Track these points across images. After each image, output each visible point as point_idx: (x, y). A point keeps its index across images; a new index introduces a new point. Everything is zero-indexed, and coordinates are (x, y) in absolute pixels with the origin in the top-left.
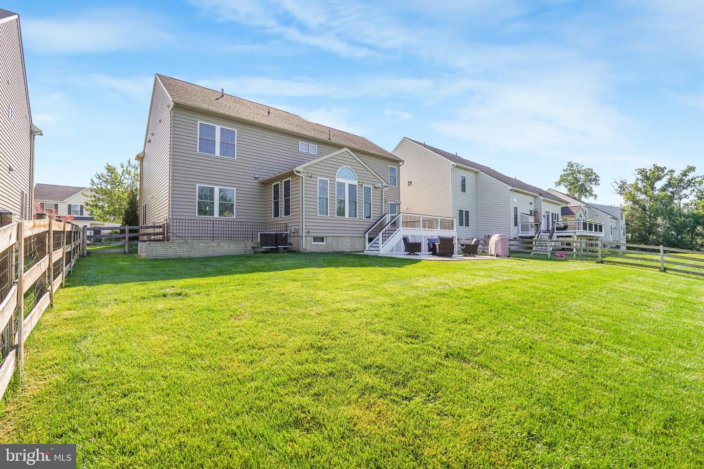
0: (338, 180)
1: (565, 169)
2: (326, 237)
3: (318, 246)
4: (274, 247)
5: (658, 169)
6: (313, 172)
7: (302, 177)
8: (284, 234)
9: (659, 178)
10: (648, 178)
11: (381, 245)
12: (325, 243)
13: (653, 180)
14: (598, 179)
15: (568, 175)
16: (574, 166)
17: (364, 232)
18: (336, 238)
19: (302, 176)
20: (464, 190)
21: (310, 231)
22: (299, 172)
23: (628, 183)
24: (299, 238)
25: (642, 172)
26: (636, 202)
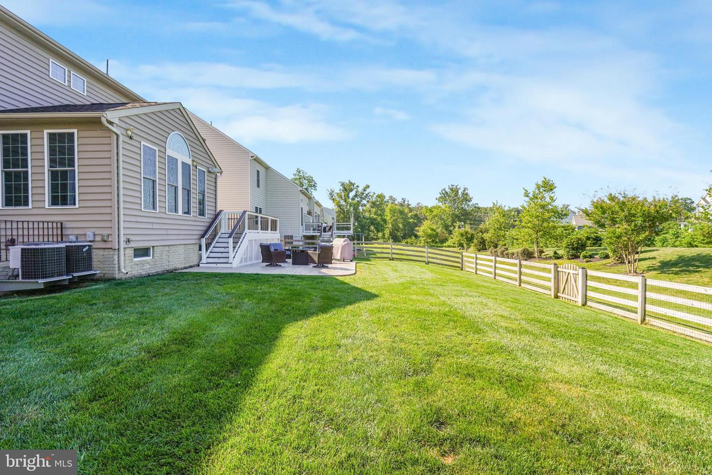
0: (169, 152)
1: (295, 173)
2: (153, 247)
3: (142, 264)
4: (65, 277)
5: (351, 184)
6: (135, 131)
7: (117, 135)
8: (85, 246)
9: (351, 190)
10: (346, 190)
11: (231, 255)
12: (151, 258)
13: (348, 191)
14: (316, 185)
15: (296, 179)
16: (301, 172)
17: (200, 236)
18: (167, 248)
19: (118, 132)
20: (258, 186)
21: (132, 238)
22: (111, 123)
23: (335, 192)
24: (111, 252)
25: (343, 184)
26: (339, 206)
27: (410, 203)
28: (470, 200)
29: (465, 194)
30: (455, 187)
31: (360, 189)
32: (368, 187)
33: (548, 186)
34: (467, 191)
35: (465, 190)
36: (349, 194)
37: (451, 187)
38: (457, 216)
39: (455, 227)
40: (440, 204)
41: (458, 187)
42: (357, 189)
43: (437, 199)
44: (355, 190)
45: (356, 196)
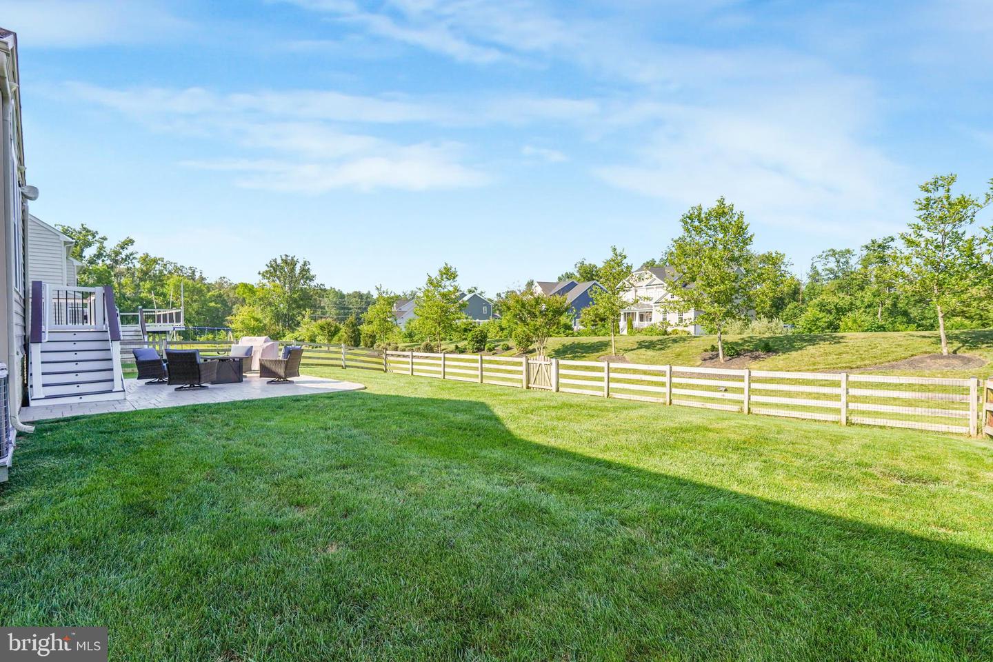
27: (204, 276)
28: (311, 279)
29: (305, 270)
30: (290, 258)
31: (110, 246)
32: (131, 242)
33: (449, 274)
34: (309, 266)
35: (305, 264)
36: (82, 250)
37: (284, 257)
38: (295, 301)
39: (304, 317)
40: (265, 281)
41: (295, 259)
42: (102, 243)
43: (259, 273)
44: (98, 245)
45: (99, 255)
